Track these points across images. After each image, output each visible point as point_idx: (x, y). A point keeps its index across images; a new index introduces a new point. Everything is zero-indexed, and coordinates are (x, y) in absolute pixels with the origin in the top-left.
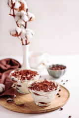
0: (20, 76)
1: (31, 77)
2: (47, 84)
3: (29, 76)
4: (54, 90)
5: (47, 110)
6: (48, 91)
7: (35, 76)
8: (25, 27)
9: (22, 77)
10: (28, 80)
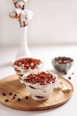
0: (23, 65)
1: (35, 65)
2: (45, 76)
3: (32, 64)
4: (51, 82)
5: (48, 107)
6: (45, 84)
7: (39, 64)
8: (23, 9)
9: (25, 66)
10: (32, 68)
